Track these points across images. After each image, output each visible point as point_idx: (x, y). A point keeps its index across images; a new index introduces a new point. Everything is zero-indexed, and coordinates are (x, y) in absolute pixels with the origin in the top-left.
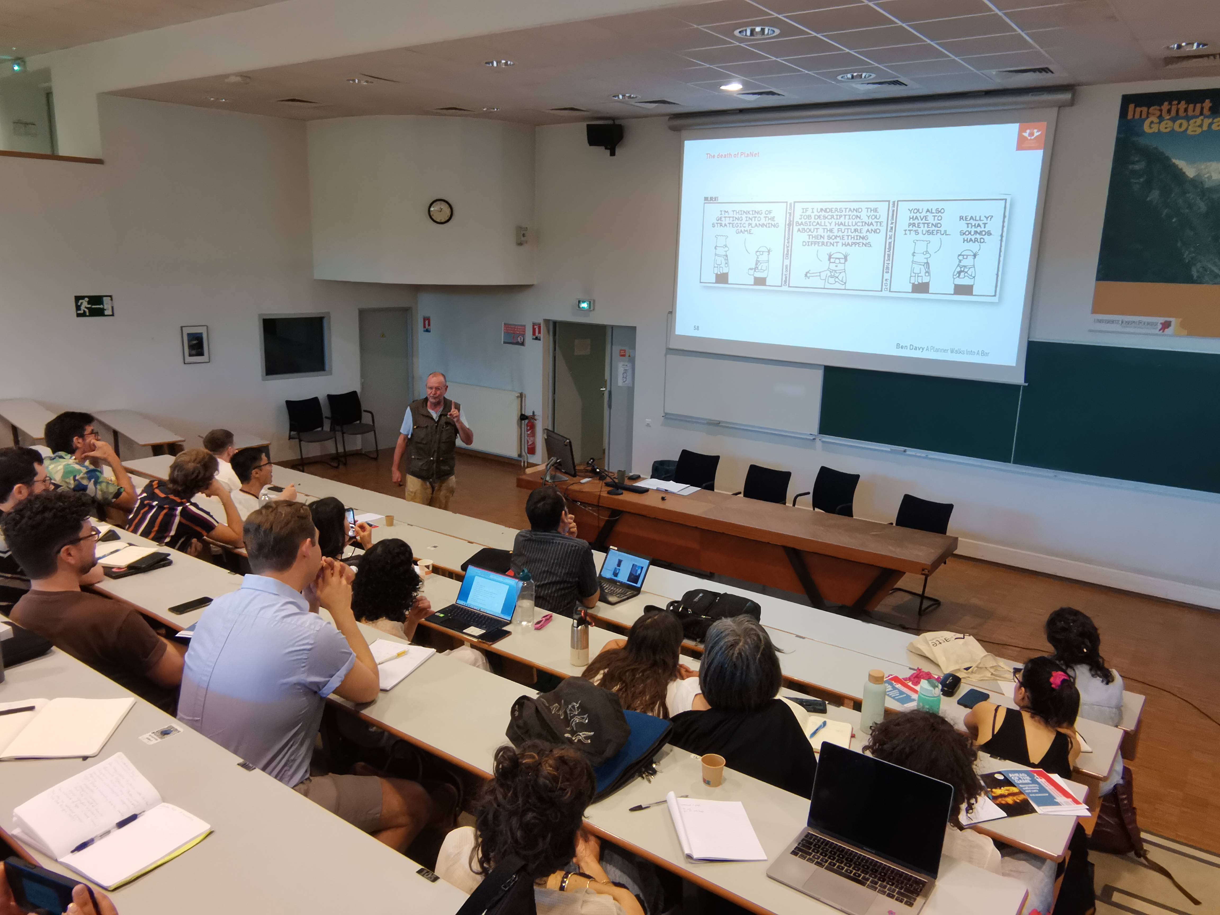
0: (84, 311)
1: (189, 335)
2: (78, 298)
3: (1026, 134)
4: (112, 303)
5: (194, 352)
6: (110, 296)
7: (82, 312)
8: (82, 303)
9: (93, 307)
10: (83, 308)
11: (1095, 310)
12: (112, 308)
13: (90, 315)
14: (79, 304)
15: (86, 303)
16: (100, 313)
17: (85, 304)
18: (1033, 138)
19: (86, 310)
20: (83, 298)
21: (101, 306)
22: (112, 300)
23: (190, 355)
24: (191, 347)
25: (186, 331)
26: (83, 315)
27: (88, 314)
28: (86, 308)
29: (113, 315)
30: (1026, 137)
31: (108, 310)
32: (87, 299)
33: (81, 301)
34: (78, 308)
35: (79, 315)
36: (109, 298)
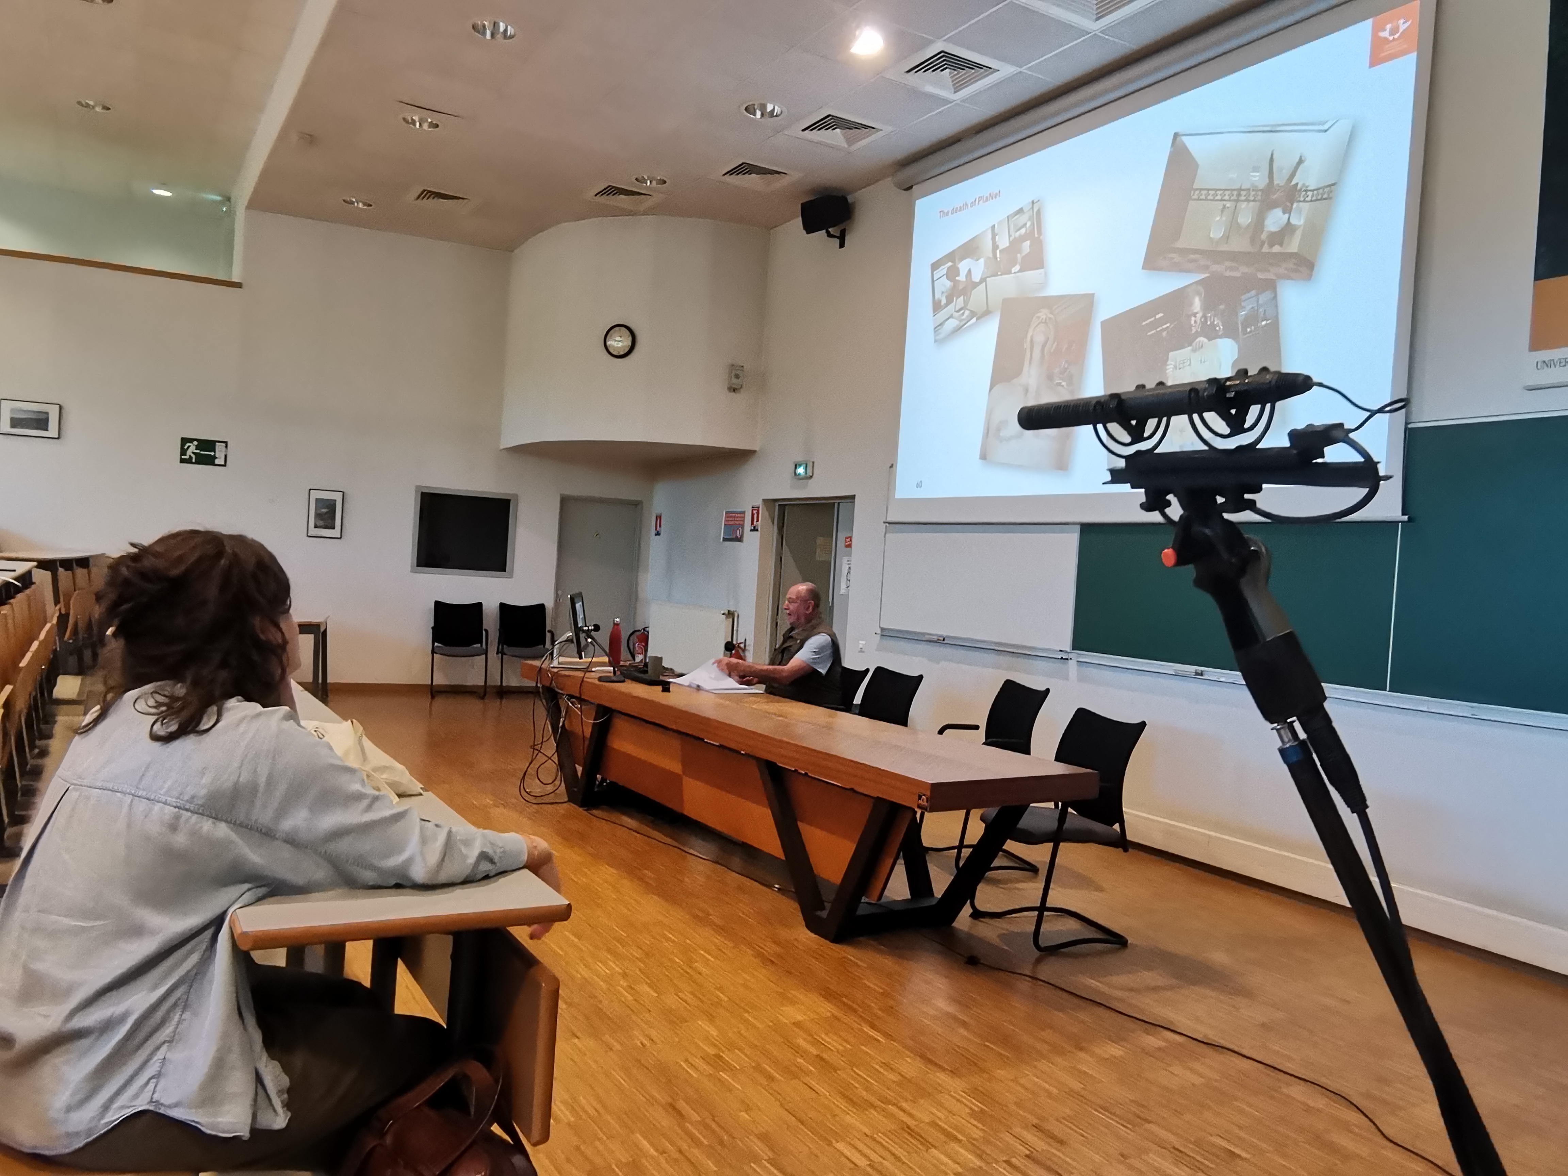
0: (190, 456)
1: (317, 500)
2: (184, 441)
3: (1385, 34)
4: (226, 451)
5: (321, 523)
6: (226, 443)
7: (187, 457)
8: (189, 447)
9: (202, 452)
10: (189, 452)
11: (1536, 345)
12: (226, 456)
13: (197, 463)
14: (186, 447)
15: (194, 447)
16: (210, 461)
17: (192, 448)
18: (1396, 36)
19: (192, 455)
20: (191, 440)
21: (212, 454)
22: (226, 447)
23: (316, 527)
24: (318, 516)
25: (315, 495)
26: (189, 461)
27: (194, 461)
28: (193, 453)
29: (225, 465)
30: (1386, 39)
31: (220, 458)
32: (196, 443)
33: (188, 444)
34: (183, 452)
35: (182, 461)
36: (224, 444)
